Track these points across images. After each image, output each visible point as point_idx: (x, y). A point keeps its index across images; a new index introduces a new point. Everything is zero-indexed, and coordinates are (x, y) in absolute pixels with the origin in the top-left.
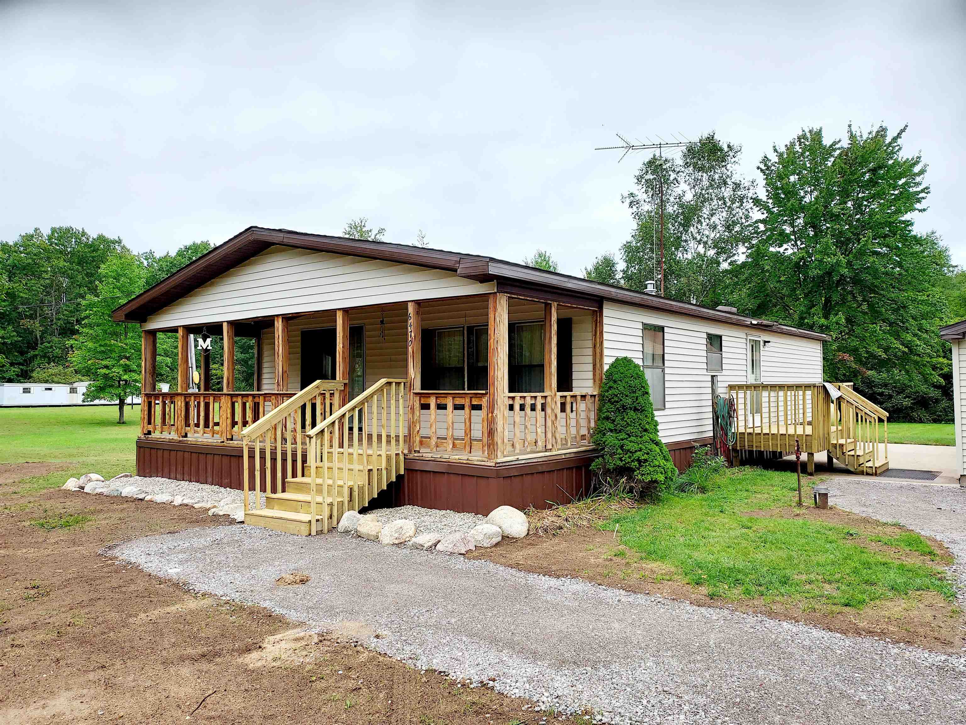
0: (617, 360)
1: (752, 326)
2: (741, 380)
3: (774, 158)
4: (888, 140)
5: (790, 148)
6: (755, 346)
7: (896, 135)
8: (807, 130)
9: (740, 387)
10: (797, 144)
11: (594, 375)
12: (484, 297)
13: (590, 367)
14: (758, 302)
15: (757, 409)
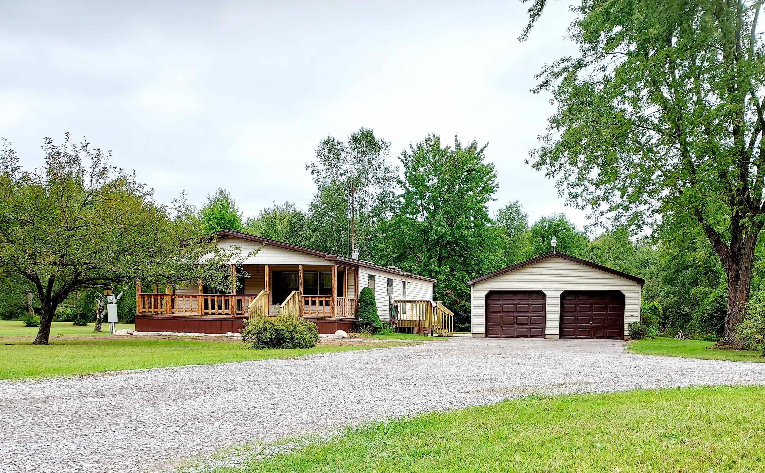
0: (365, 288)
1: (403, 275)
2: (399, 299)
3: (410, 152)
4: (478, 150)
5: (420, 147)
6: (404, 284)
7: (482, 148)
8: (431, 135)
9: (399, 301)
10: (425, 144)
11: (355, 292)
12: (330, 266)
13: (354, 290)
14: (400, 252)
15: (404, 312)
